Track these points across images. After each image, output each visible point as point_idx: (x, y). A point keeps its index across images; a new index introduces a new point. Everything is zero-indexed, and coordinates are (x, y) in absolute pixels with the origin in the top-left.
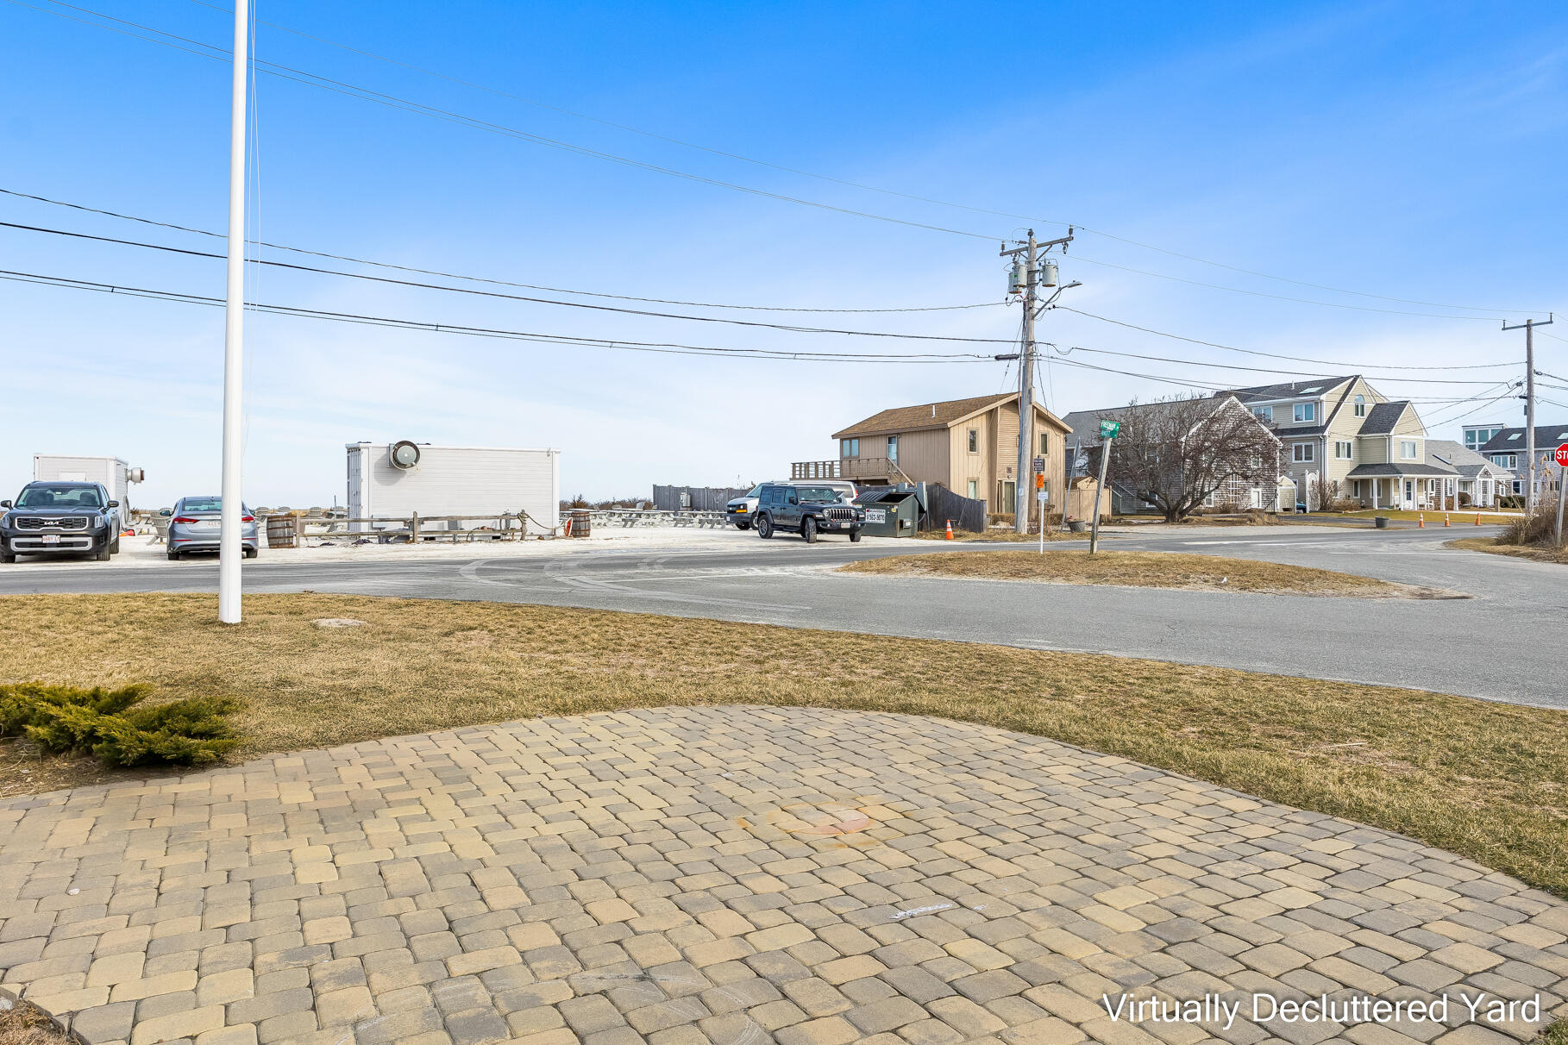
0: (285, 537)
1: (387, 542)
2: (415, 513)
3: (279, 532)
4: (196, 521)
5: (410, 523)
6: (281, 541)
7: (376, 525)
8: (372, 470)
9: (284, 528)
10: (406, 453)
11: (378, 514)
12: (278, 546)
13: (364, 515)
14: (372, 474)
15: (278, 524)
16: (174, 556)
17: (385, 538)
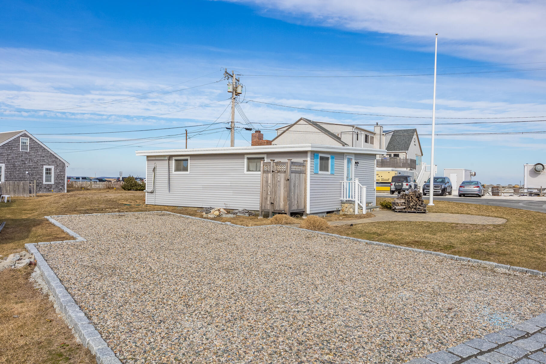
0: (496, 193)
1: (531, 196)
2: (541, 187)
3: (495, 191)
4: (464, 187)
5: (540, 190)
6: (495, 194)
7: (529, 190)
8: (528, 173)
9: (496, 190)
10: (539, 167)
11: (529, 187)
12: (494, 195)
13: (525, 187)
14: (528, 174)
15: (494, 189)
16: (460, 195)
17: (531, 194)
